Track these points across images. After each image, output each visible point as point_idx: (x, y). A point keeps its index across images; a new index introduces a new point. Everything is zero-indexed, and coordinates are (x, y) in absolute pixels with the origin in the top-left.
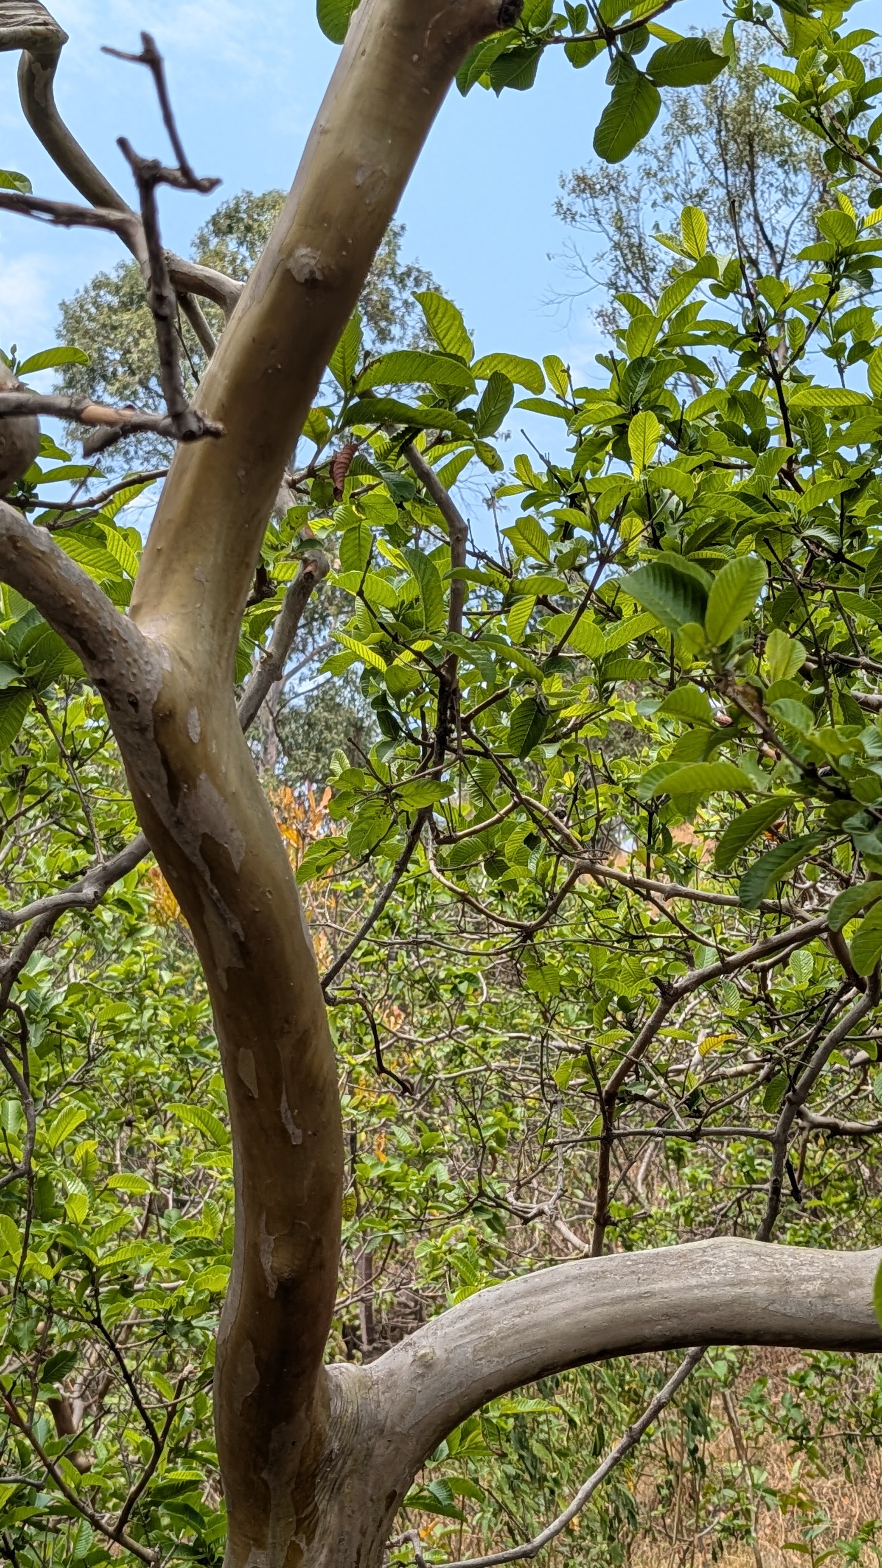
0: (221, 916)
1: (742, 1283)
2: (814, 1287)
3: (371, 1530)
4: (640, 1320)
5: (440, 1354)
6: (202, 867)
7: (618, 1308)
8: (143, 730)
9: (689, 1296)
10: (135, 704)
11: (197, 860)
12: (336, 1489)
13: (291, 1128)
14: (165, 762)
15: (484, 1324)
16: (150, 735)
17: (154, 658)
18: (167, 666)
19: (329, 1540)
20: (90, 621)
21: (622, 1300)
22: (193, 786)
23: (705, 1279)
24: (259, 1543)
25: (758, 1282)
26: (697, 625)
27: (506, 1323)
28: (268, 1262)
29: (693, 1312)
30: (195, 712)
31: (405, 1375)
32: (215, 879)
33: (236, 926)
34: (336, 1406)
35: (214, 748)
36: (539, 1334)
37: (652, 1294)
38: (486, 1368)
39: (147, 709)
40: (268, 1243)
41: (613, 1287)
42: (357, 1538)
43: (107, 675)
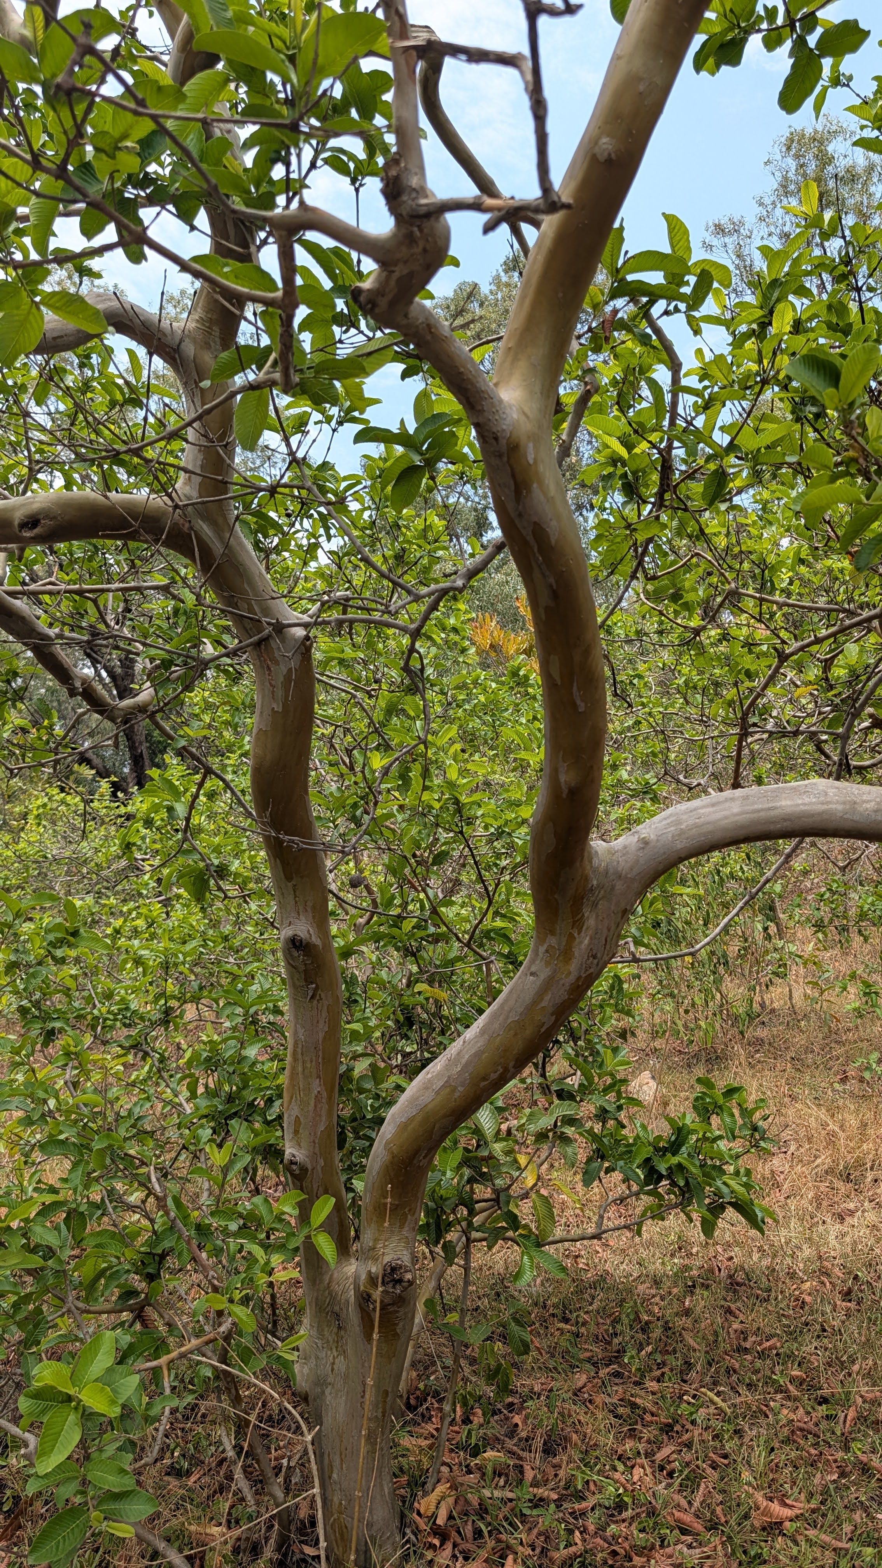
0: (543, 574)
1: (828, 803)
2: (871, 806)
3: (613, 927)
4: (769, 821)
5: (652, 837)
6: (532, 542)
7: (755, 815)
8: (500, 456)
9: (798, 809)
10: (496, 439)
11: (530, 538)
12: (595, 905)
13: (578, 702)
14: (514, 476)
15: (679, 822)
16: (505, 459)
17: (508, 411)
18: (515, 416)
19: (590, 932)
20: (472, 384)
21: (758, 811)
22: (529, 491)
23: (807, 800)
24: (552, 932)
25: (837, 802)
26: (833, 390)
27: (690, 822)
28: (563, 778)
29: (799, 818)
30: (531, 445)
31: (633, 848)
32: (540, 551)
33: (552, 580)
34: (596, 862)
35: (541, 468)
36: (710, 828)
37: (775, 808)
38: (679, 845)
39: (503, 442)
40: (563, 767)
41: (754, 803)
42: (605, 931)
43: (481, 420)
